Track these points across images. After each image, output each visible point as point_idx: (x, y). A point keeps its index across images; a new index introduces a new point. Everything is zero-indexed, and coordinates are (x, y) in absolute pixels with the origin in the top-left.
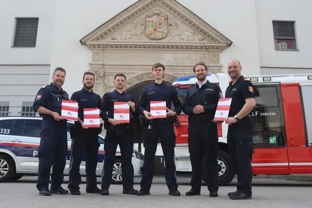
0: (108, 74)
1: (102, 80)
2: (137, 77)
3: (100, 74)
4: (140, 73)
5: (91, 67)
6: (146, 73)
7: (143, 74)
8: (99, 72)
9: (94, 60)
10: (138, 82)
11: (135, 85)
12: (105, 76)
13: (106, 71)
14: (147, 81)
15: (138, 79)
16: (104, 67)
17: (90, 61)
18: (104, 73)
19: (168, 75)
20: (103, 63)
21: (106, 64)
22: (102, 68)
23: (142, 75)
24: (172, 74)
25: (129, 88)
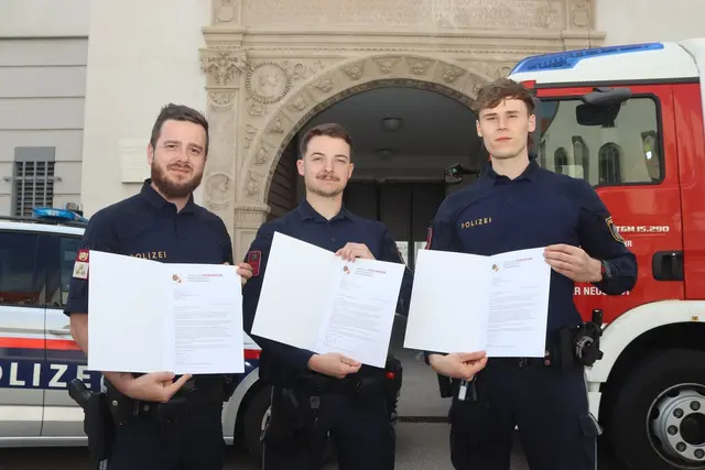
0: (258, 62)
1: (242, 80)
2: (346, 72)
3: (236, 60)
4: (354, 56)
5: (207, 42)
6: (374, 59)
7: (364, 62)
8: (232, 56)
9: (216, 19)
10: (348, 84)
11: (342, 93)
12: (249, 67)
13: (252, 53)
14: (375, 82)
15: (349, 74)
16: (248, 39)
17: (206, 22)
18: (248, 57)
19: (441, 62)
20: (243, 28)
21: (251, 30)
22: (242, 43)
23: (362, 64)
24: (451, 62)
25: (322, 104)
